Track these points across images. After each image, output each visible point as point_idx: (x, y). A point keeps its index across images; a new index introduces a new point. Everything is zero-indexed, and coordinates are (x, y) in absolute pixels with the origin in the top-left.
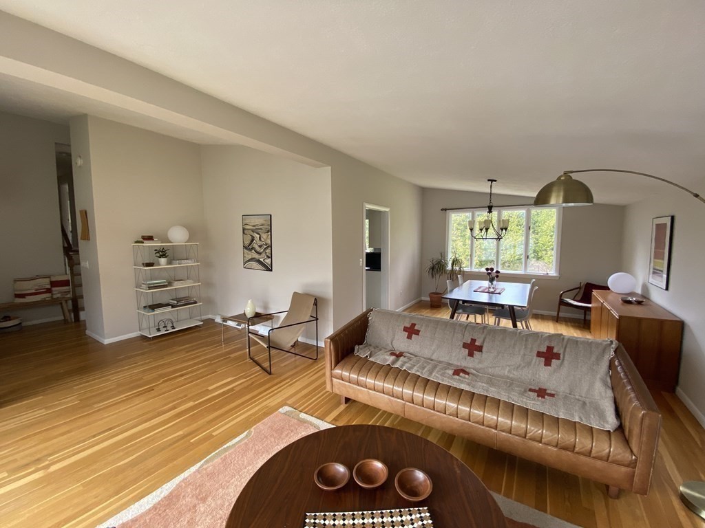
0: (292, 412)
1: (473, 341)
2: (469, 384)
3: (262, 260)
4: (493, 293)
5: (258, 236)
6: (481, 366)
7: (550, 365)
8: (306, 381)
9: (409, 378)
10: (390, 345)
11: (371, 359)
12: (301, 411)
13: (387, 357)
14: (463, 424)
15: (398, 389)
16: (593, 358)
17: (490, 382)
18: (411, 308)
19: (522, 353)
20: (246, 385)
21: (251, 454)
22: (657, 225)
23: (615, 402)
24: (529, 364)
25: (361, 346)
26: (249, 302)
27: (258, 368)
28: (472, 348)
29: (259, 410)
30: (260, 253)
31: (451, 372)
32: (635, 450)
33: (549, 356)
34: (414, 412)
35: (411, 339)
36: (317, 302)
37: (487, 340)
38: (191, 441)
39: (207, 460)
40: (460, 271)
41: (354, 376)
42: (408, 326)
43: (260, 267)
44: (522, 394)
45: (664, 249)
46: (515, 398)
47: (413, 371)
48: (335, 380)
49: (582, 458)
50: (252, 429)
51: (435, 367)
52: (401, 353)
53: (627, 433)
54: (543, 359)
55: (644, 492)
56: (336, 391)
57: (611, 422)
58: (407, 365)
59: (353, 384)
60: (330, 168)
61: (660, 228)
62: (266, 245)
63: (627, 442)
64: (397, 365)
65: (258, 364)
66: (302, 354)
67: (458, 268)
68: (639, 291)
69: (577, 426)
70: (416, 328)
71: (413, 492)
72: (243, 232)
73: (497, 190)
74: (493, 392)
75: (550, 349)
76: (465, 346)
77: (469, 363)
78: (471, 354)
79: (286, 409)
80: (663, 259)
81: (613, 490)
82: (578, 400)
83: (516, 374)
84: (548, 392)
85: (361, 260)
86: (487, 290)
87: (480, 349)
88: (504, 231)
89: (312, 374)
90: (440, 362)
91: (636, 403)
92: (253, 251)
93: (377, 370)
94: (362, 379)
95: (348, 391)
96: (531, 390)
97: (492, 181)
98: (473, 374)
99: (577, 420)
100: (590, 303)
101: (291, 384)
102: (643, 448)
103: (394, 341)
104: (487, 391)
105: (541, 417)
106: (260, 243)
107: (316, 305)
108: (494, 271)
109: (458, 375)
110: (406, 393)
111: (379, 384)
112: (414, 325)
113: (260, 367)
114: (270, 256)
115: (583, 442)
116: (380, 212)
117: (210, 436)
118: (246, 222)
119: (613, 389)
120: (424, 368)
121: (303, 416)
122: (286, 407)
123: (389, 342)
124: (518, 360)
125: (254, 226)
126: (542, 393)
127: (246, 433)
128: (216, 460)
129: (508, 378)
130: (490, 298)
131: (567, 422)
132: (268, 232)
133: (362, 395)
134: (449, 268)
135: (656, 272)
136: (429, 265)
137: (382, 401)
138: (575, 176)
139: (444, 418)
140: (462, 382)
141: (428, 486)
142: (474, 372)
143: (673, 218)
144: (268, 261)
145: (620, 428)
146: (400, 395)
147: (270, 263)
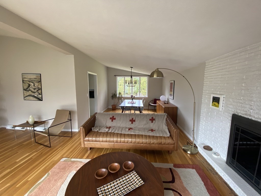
0: (67, 160)
1: (133, 119)
2: (134, 132)
3: (36, 96)
4: (133, 103)
5: (33, 84)
6: (135, 126)
7: (153, 122)
8: (69, 146)
9: (115, 134)
10: (105, 125)
11: (100, 131)
12: (71, 158)
13: (106, 129)
14: (133, 145)
15: (112, 139)
16: (162, 119)
17: (139, 130)
18: (106, 111)
19: (146, 120)
20: (38, 155)
21: (52, 182)
22: (171, 83)
23: (168, 129)
24: (148, 123)
25: (94, 128)
26: (31, 116)
27: (42, 146)
28: (132, 121)
29: (49, 164)
30: (34, 92)
31: (128, 130)
32: (174, 140)
33: (152, 120)
34: (117, 146)
35: (113, 121)
36: (70, 113)
37: (136, 118)
38: (17, 186)
39: (30, 191)
40: (122, 97)
41: (94, 139)
42: (111, 117)
43: (35, 99)
44: (148, 132)
45: (172, 89)
46: (146, 133)
47: (116, 132)
48: (85, 142)
49: (164, 145)
50: (50, 172)
51: (122, 129)
52: (110, 127)
53: (172, 136)
54: (151, 121)
55: (177, 150)
56: (86, 146)
57: (168, 135)
58: (113, 130)
59: (94, 142)
60: (73, 55)
61: (171, 84)
62: (38, 88)
63: (172, 138)
64: (110, 131)
65: (41, 144)
66: (64, 136)
67: (121, 96)
68: (167, 100)
69: (162, 137)
70: (114, 117)
71: (128, 168)
72: (23, 82)
73: (133, 71)
74: (141, 133)
75: (152, 118)
76: (130, 121)
77: (132, 126)
78: (132, 123)
79: (64, 159)
80: (172, 92)
81: (170, 152)
82: (161, 130)
83: (145, 127)
84: (153, 130)
85: (87, 94)
86: (131, 103)
87: (134, 121)
88: (135, 84)
89: (71, 143)
90: (123, 127)
91: (174, 128)
92: (30, 91)
93: (103, 134)
94: (98, 139)
95: (92, 145)
96: (149, 130)
97: (132, 68)
98: (134, 129)
99: (161, 136)
100: (156, 104)
101: (62, 149)
102: (176, 139)
103: (107, 123)
104: (139, 133)
105: (153, 137)
106: (34, 87)
107: (70, 114)
108: (133, 96)
109: (130, 130)
110: (115, 140)
111: (105, 139)
112: (113, 117)
113: (43, 145)
114: (41, 93)
115: (163, 141)
116: (93, 75)
117: (27, 181)
118: (24, 77)
119: (167, 126)
120: (119, 130)
121: (73, 160)
122: (64, 158)
123: (105, 124)
124: (145, 122)
125: (30, 79)
126: (152, 130)
127: (47, 174)
128: (35, 190)
129: (143, 128)
130: (132, 105)
131: (159, 136)
132: (39, 82)
133: (97, 145)
134: (118, 96)
135: (171, 95)
136: (111, 95)
137: (105, 145)
138: (159, 70)
139: (127, 144)
140: (132, 132)
141: (133, 165)
142: (134, 128)
143: (174, 81)
144: (40, 96)
145: (171, 135)
146: (113, 141)
147: (41, 97)
